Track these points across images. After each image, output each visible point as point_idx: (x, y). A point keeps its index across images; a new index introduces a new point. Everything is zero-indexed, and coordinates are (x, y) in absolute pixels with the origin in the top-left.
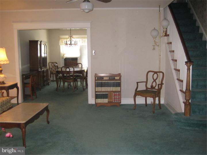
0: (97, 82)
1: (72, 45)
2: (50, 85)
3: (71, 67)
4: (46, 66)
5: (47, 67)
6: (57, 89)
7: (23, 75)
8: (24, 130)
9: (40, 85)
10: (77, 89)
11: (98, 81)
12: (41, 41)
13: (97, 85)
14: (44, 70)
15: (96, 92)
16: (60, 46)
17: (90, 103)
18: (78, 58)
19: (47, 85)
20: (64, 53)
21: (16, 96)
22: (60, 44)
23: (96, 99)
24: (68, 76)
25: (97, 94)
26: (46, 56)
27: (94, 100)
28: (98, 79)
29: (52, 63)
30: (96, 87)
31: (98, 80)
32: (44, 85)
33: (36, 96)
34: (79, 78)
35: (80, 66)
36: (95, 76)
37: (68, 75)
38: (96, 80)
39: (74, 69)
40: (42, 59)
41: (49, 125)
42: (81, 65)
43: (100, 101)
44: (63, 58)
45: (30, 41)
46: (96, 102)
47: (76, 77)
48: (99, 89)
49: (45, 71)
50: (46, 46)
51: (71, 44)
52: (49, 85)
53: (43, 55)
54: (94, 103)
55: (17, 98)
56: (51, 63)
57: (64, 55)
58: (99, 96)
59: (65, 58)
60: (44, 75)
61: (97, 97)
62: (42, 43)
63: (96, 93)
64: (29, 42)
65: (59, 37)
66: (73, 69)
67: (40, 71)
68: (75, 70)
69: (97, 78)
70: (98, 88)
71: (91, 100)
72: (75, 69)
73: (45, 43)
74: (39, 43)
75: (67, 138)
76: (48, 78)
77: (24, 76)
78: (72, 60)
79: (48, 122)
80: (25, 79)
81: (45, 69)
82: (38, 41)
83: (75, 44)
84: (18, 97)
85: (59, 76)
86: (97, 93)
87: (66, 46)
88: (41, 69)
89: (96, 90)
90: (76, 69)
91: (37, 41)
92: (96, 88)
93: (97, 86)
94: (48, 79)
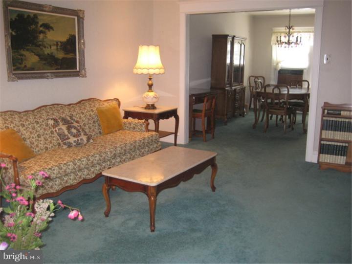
0: (327, 120)
1: (291, 45)
2: (245, 116)
3: (285, 86)
4: (242, 81)
5: (243, 84)
6: (254, 126)
7: (191, 96)
8: (153, 199)
9: (227, 115)
10: (293, 129)
11: (329, 119)
12: (234, 36)
13: (325, 126)
14: (235, 90)
15: (321, 139)
16: (272, 47)
17: (310, 161)
18: (305, 71)
19: (240, 115)
20: (278, 60)
21: (174, 131)
22: (272, 43)
23: (321, 155)
24: (277, 103)
25: (323, 144)
26: (242, 63)
27: (316, 156)
28: (328, 113)
29: (257, 77)
30: (322, 128)
31: (330, 115)
32: (234, 117)
33: (213, 135)
34: (300, 108)
35: (305, 85)
36: (324, 106)
37: (276, 101)
38: (323, 116)
39: (288, 91)
40: (233, 69)
41: (214, 193)
42: (307, 83)
43: (328, 159)
44: (275, 69)
45: (213, 35)
46: (320, 161)
47: (294, 105)
48: (329, 134)
49: (237, 91)
50: (244, 46)
51: (289, 43)
52: (243, 117)
53: (236, 62)
54: (315, 161)
55: (174, 135)
56: (253, 78)
57: (277, 64)
58: (328, 150)
59: (279, 69)
60: (235, 98)
61: (323, 149)
62: (235, 41)
63: (322, 142)
64: (212, 37)
65: (272, 29)
66: (286, 89)
67: (228, 90)
68: (290, 93)
69: (326, 111)
70: (327, 131)
71: (311, 155)
72: (290, 90)
73: (242, 40)
74: (229, 40)
75: (237, 227)
76: (244, 103)
77: (194, 98)
78: (293, 74)
79: (214, 189)
80: (196, 103)
81: (238, 87)
82: (228, 35)
83: (296, 43)
84: (176, 134)
85: (261, 103)
86: (325, 143)
87: (280, 46)
88: (231, 86)
89: (323, 137)
90: (293, 91)
91: (226, 36)
92: (324, 132)
93: (325, 128)
94: (244, 105)
